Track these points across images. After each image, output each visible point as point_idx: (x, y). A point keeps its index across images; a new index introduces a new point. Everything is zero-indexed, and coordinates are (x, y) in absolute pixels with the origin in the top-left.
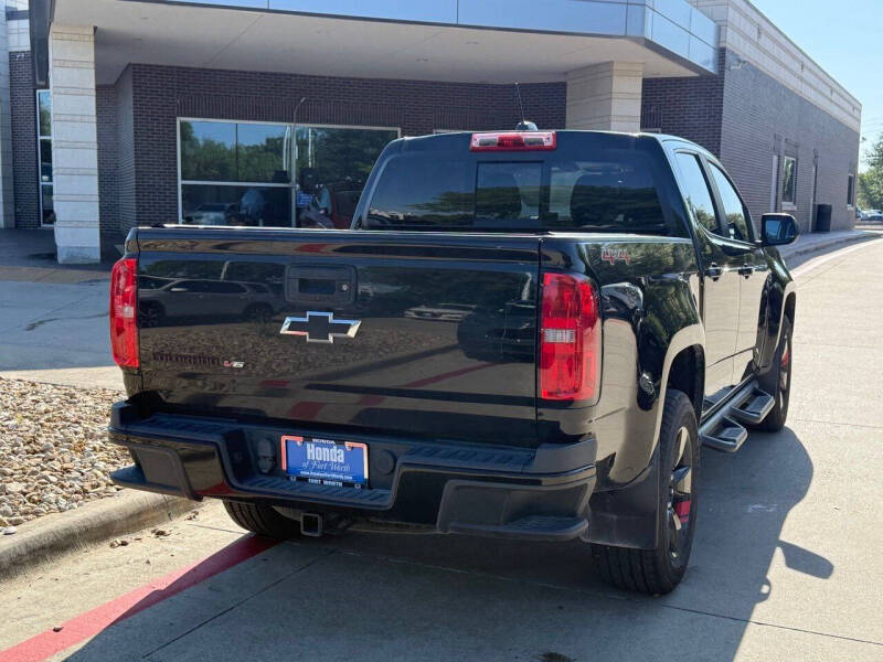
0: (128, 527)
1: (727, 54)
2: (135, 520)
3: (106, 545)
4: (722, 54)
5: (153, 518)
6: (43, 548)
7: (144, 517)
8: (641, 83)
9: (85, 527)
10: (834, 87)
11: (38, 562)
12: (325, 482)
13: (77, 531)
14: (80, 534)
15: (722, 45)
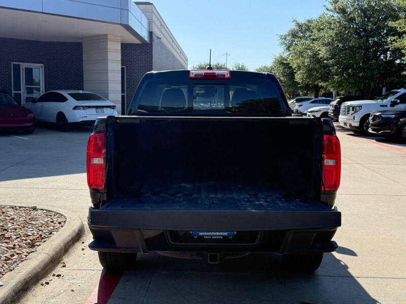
0: (43, 275)
1: (153, 35)
2: (44, 271)
3: (39, 285)
4: (151, 34)
5: (50, 268)
6: (19, 291)
7: (47, 268)
8: (120, 45)
9: (30, 277)
10: (181, 52)
11: (19, 299)
12: (213, 237)
13: (28, 280)
14: (30, 281)
15: (151, 30)
